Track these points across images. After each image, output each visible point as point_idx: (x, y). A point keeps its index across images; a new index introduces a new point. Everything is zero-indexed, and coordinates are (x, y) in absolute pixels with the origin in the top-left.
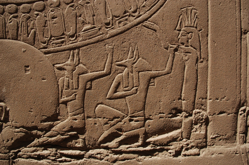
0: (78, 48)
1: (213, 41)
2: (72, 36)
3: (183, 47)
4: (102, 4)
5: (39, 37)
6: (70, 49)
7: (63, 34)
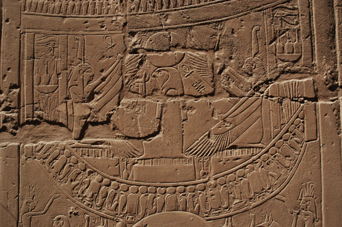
0: (231, 216)
1: (326, 206)
2: (227, 208)
3: (303, 211)
4: (246, 185)
5: (202, 209)
6: (225, 217)
7: (220, 207)
